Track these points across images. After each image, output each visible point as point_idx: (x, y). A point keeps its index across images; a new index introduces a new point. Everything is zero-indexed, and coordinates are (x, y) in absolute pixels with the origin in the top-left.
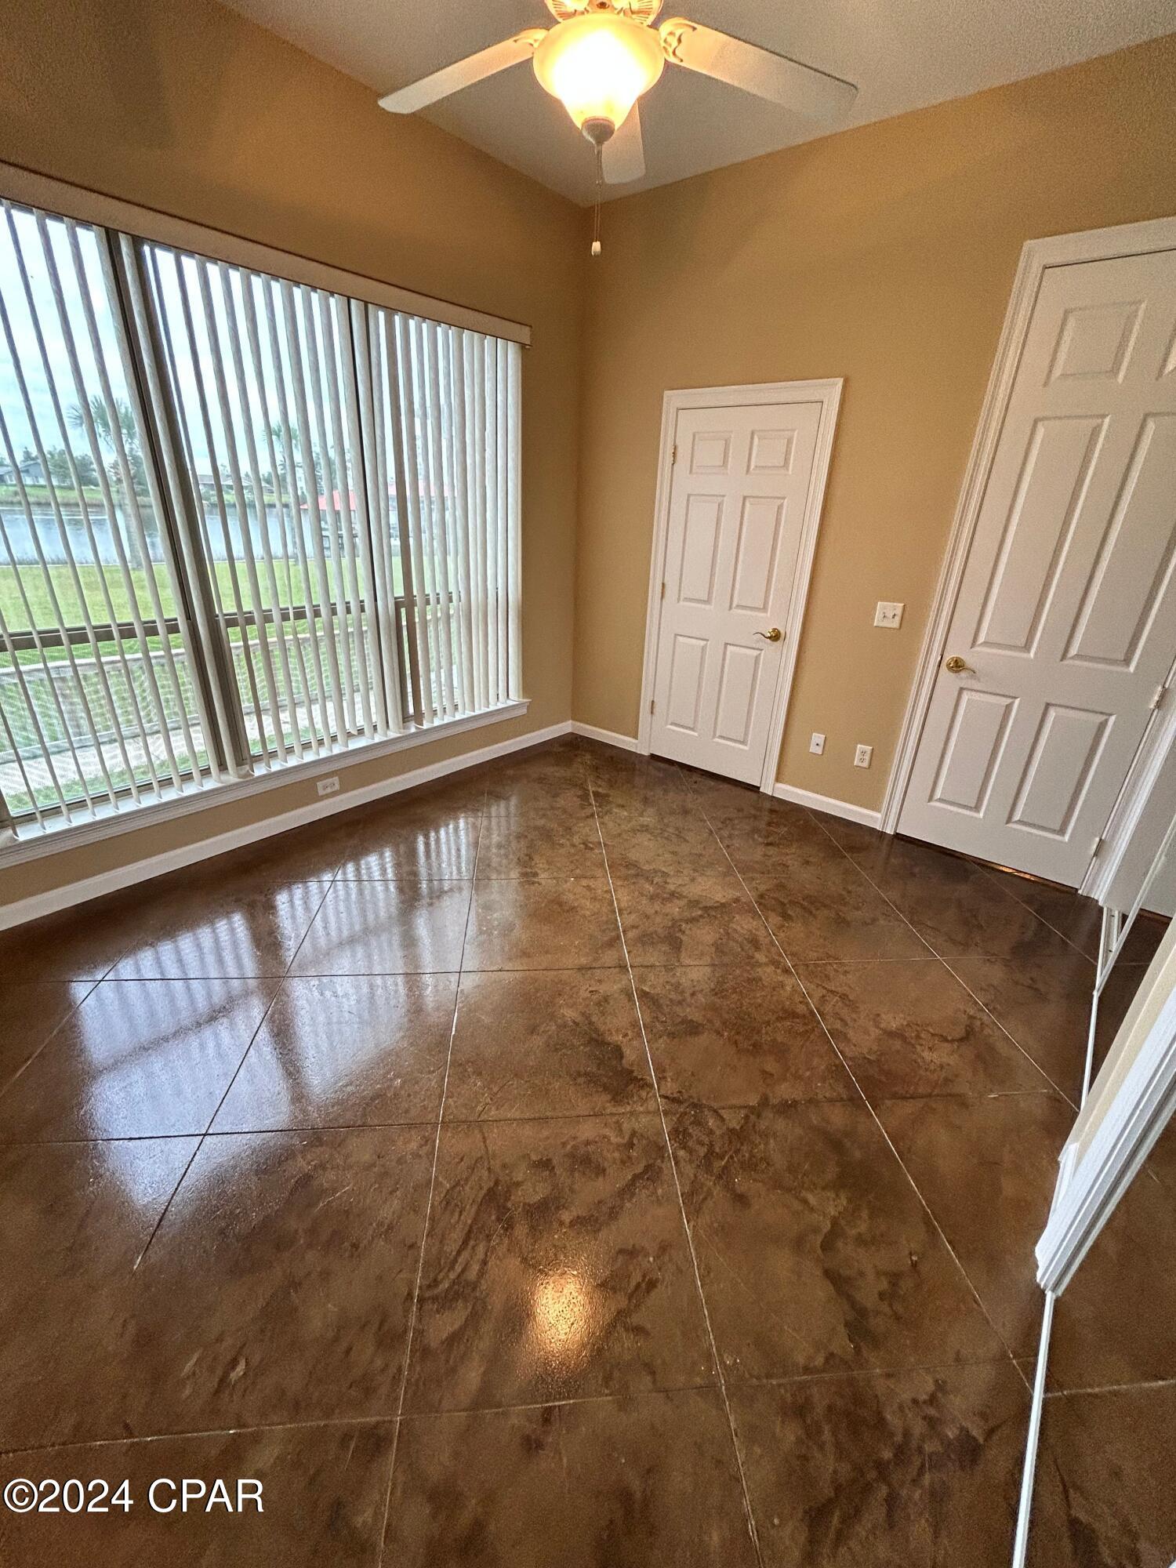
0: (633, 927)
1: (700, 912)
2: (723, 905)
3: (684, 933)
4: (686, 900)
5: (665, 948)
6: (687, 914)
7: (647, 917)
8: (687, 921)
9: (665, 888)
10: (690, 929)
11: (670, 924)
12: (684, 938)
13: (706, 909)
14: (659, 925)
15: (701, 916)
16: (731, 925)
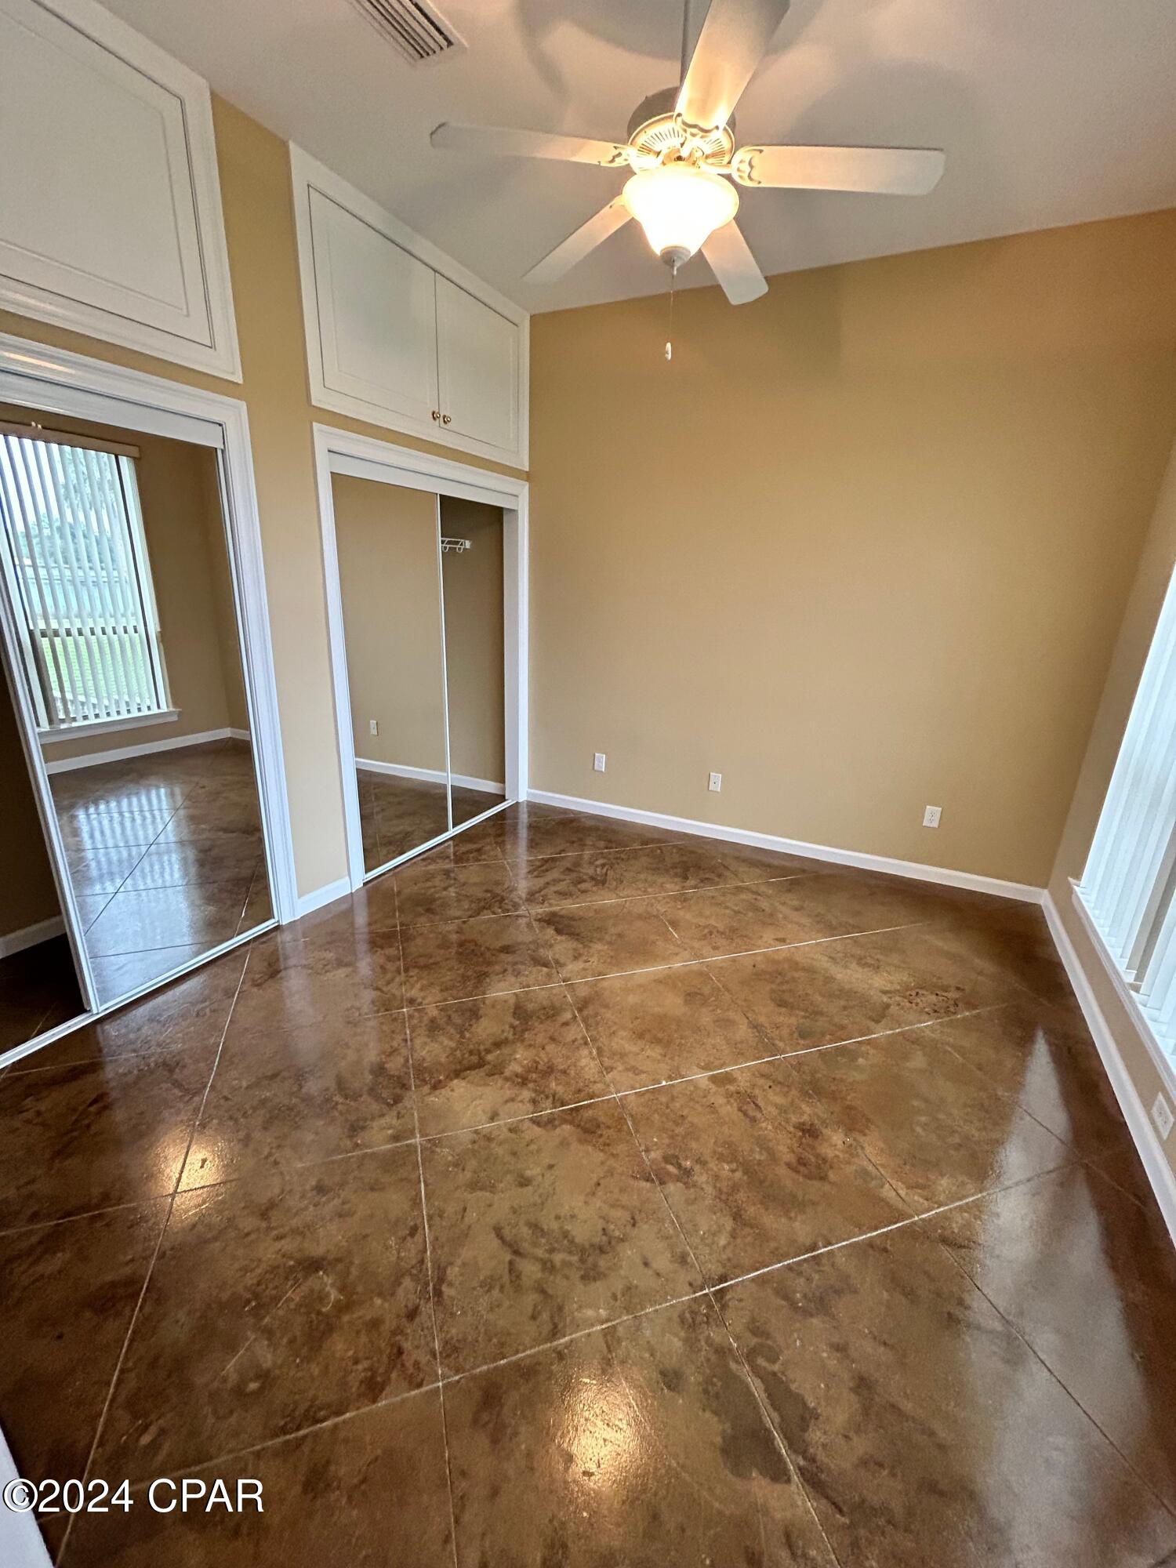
0: (566, 1024)
1: (489, 1057)
2: (457, 1074)
3: (512, 1027)
4: (507, 1073)
5: (530, 1006)
6: (506, 1050)
7: (552, 1039)
8: (506, 1042)
9: (535, 1091)
10: (503, 1031)
11: (526, 1035)
12: (511, 1020)
13: (481, 1064)
14: (540, 1032)
15: (488, 1051)
16: (453, 1044)
